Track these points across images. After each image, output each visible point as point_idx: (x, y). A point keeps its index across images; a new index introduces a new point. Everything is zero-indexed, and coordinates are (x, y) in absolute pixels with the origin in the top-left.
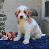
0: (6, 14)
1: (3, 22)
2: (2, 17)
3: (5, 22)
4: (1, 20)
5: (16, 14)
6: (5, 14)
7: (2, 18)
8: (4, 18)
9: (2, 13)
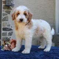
0: (12, 27)
1: (9, 37)
2: (7, 31)
3: (10, 38)
4: (6, 35)
5: (12, 16)
6: (10, 27)
7: (7, 33)
8: (9, 33)
9: (8, 26)
